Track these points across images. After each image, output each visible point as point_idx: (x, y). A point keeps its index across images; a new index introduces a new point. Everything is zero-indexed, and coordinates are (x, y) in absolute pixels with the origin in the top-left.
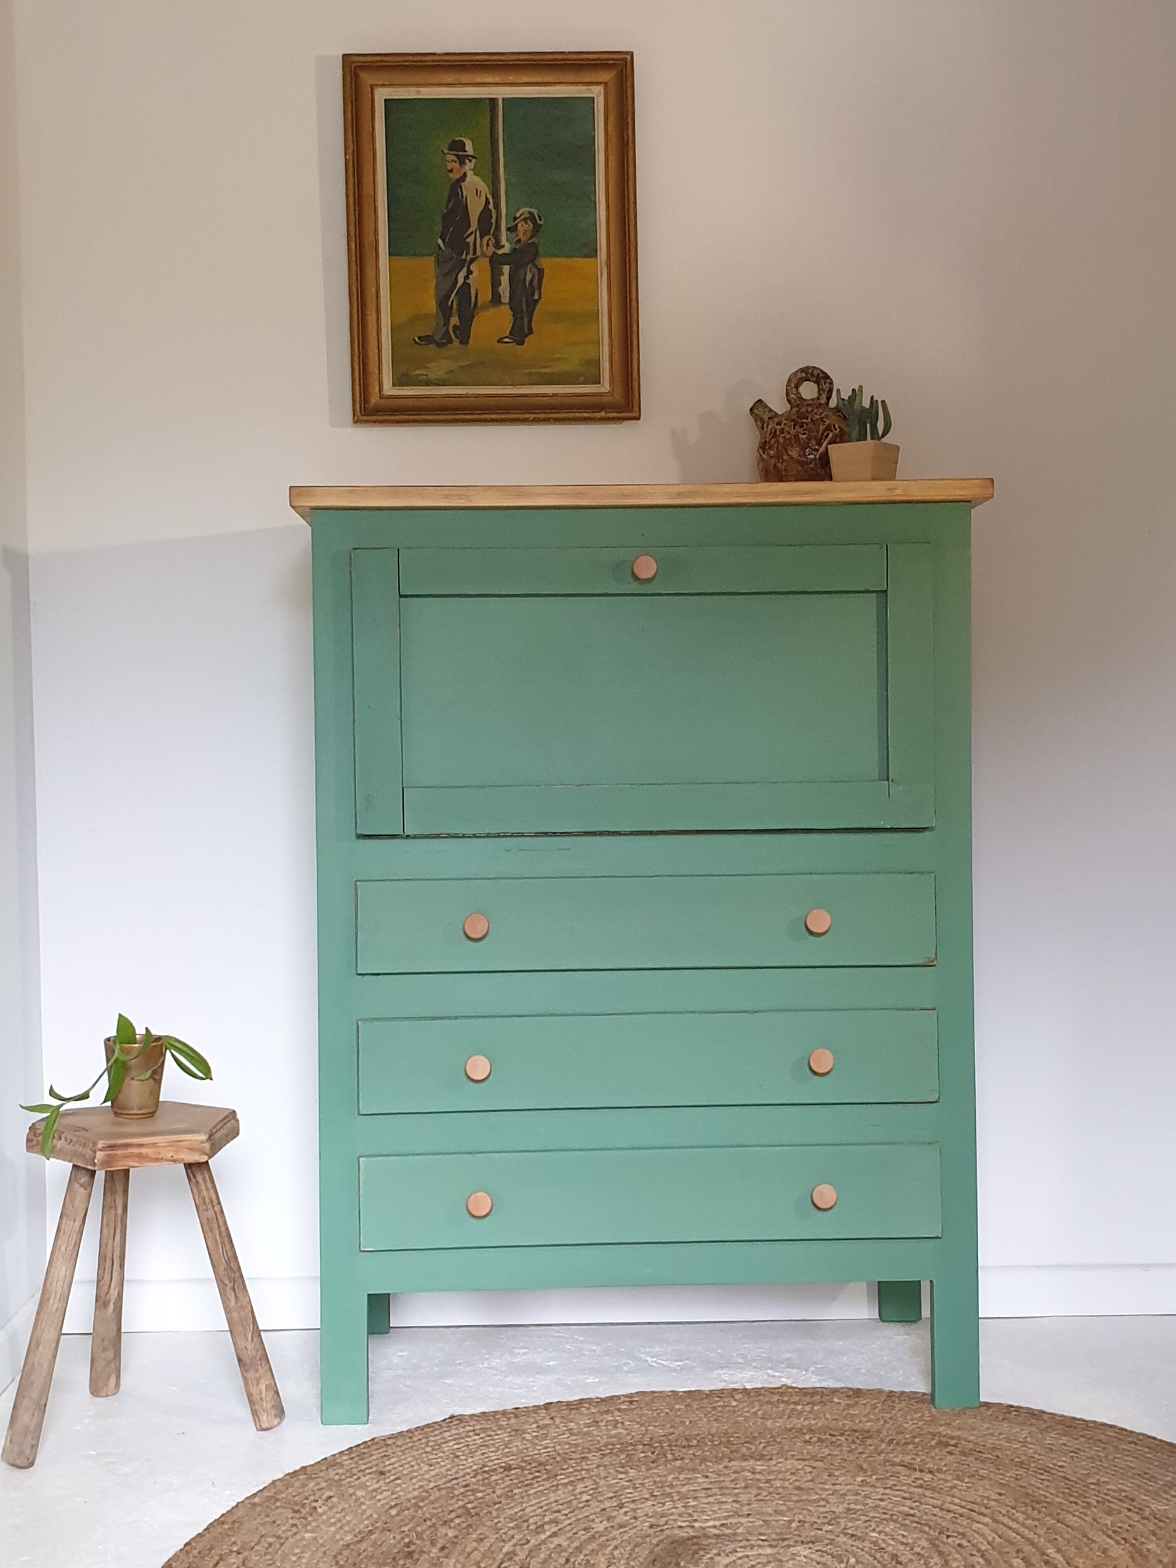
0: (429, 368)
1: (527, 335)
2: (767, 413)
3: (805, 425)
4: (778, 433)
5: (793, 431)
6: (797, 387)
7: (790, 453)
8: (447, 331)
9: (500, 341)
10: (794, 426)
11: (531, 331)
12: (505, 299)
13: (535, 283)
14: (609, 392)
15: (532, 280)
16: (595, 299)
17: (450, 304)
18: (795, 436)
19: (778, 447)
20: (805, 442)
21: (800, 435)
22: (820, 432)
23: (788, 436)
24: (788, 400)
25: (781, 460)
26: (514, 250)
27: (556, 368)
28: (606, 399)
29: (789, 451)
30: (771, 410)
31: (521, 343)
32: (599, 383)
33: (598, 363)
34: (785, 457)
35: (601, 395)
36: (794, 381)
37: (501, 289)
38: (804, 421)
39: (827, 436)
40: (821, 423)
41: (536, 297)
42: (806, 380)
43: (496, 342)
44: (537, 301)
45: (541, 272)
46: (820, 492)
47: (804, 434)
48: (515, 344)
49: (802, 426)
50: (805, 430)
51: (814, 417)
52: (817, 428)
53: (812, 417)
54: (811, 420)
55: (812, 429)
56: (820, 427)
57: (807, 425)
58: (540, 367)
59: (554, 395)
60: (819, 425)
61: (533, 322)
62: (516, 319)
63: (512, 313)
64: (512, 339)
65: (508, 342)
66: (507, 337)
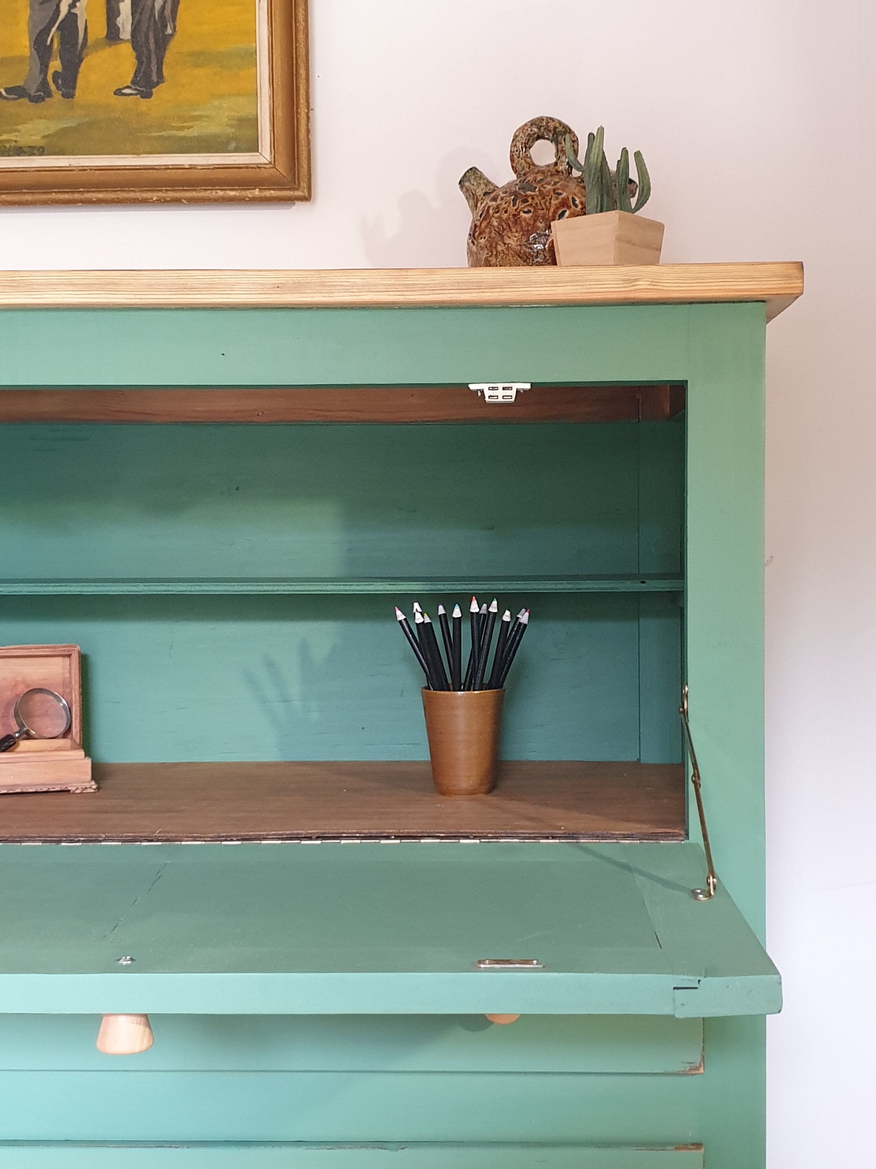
0: (19, 131)
1: (157, 84)
2: (483, 186)
3: (530, 200)
4: (491, 211)
5: (512, 209)
6: (527, 146)
7: (507, 241)
8: (45, 79)
9: (118, 92)
10: (514, 200)
11: (161, 78)
12: (126, 33)
13: (168, 12)
14: (270, 163)
15: (163, 8)
16: (252, 33)
17: (48, 43)
18: (514, 215)
19: (490, 232)
20: (528, 224)
21: (522, 214)
22: (552, 210)
23: (505, 216)
24: (513, 167)
25: (495, 253)
27: (195, 131)
28: (265, 173)
29: (506, 237)
30: (488, 183)
31: (147, 95)
32: (258, 151)
33: (254, 122)
34: (499, 248)
35: (258, 167)
36: (523, 138)
37: (120, 21)
38: (529, 193)
40: (554, 196)
41: (169, 31)
42: (539, 138)
43: (113, 94)
44: (171, 35)
47: (529, 212)
48: (139, 96)
49: (525, 201)
50: (531, 205)
51: (545, 188)
52: (547, 204)
53: (542, 188)
54: (540, 192)
55: (539, 206)
56: (552, 201)
57: (533, 199)
58: (173, 128)
59: (192, 167)
60: (551, 199)
61: (164, 67)
62: (140, 62)
63: (134, 54)
64: (136, 89)
65: (131, 94)
66: (128, 87)
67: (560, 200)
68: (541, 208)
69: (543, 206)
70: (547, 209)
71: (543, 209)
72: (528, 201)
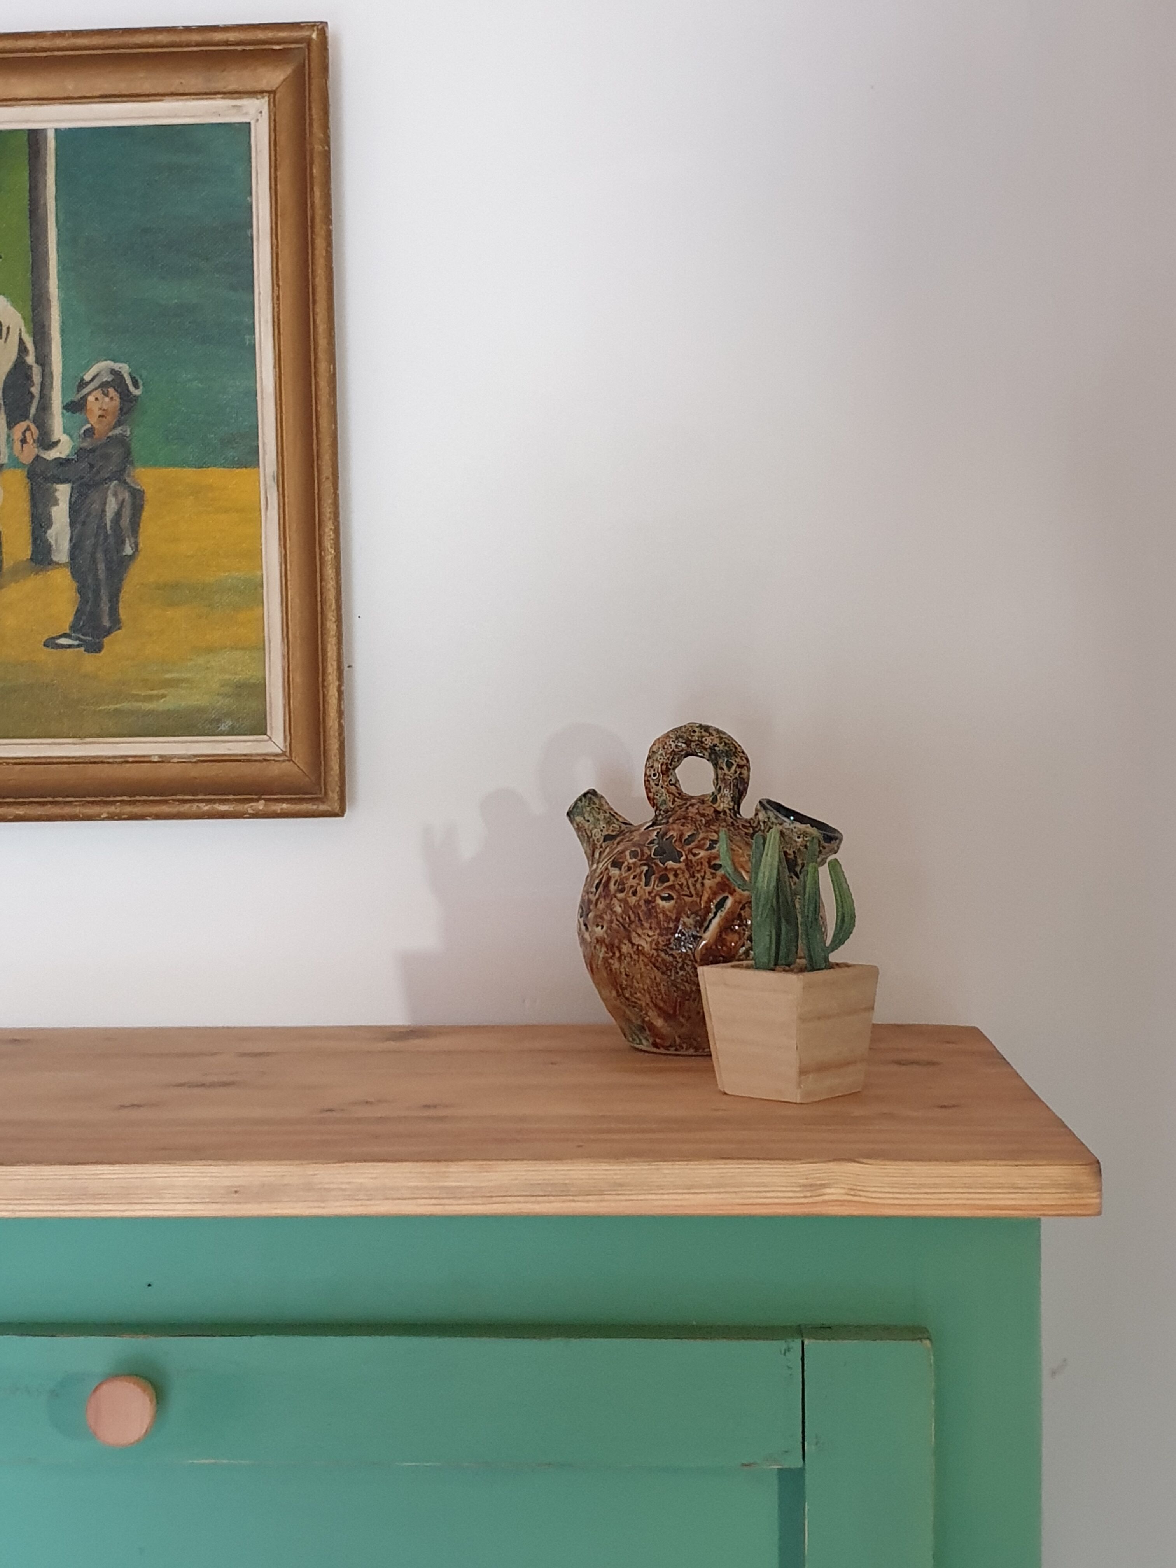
1: (108, 632)
2: (602, 824)
3: (672, 878)
4: (612, 887)
5: (644, 891)
6: (668, 770)
7: (636, 940)
9: (50, 643)
10: (648, 875)
11: (116, 623)
12: (61, 553)
13: (125, 522)
14: (284, 754)
15: (118, 515)
16: (255, 555)
18: (647, 902)
19: (611, 922)
20: (668, 919)
21: (659, 901)
22: (705, 898)
23: (633, 900)
24: (649, 798)
25: (617, 954)
26: (80, 453)
27: (172, 701)
28: (275, 770)
29: (634, 934)
30: (612, 817)
31: (95, 648)
32: (266, 734)
33: (259, 689)
34: (625, 949)
35: (265, 759)
36: (662, 757)
37: (51, 534)
38: (670, 864)
39: (720, 905)
40: (709, 871)
41: (128, 550)
42: (688, 755)
43: (42, 646)
44: (132, 558)
45: (137, 498)
46: (618, 1187)
47: (670, 898)
48: (82, 649)
49: (663, 879)
50: (672, 887)
51: (695, 855)
52: (699, 886)
53: (691, 857)
54: (687, 865)
55: (686, 889)
56: (706, 882)
57: (676, 875)
58: (137, 698)
59: (164, 760)
60: (703, 878)
61: (121, 604)
62: (84, 601)
63: (75, 585)
64: (78, 639)
65: (70, 646)
66: (65, 635)
67: (718, 879)
68: (688, 893)
69: (692, 889)
70: (697, 894)
71: (692, 896)
72: (668, 880)
